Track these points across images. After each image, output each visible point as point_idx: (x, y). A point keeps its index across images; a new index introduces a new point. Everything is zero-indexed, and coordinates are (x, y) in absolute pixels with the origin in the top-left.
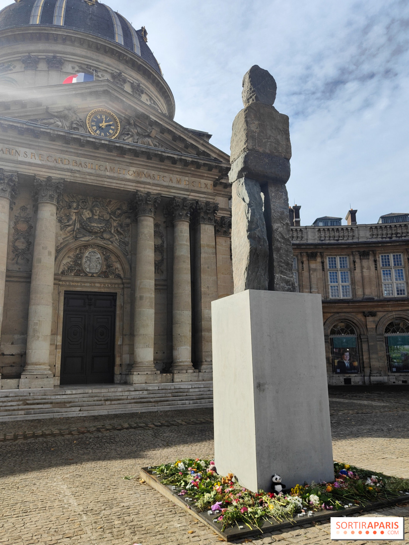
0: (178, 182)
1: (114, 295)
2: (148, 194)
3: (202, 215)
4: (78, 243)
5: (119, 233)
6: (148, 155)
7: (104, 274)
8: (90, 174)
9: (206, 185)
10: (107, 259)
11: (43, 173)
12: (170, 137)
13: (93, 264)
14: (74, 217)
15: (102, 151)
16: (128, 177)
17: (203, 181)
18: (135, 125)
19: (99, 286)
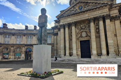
0: (98, 12)
1: (89, 40)
2: (91, 18)
3: (106, 18)
4: (81, 32)
5: (88, 28)
6: (90, 10)
7: (86, 36)
8: (79, 19)
9: (106, 10)
10: (87, 33)
11: (71, 22)
12: (94, 4)
13: (84, 35)
14: (79, 27)
15: (80, 13)
16: (87, 16)
17: (105, 10)
18: (86, 5)
19: (86, 39)
